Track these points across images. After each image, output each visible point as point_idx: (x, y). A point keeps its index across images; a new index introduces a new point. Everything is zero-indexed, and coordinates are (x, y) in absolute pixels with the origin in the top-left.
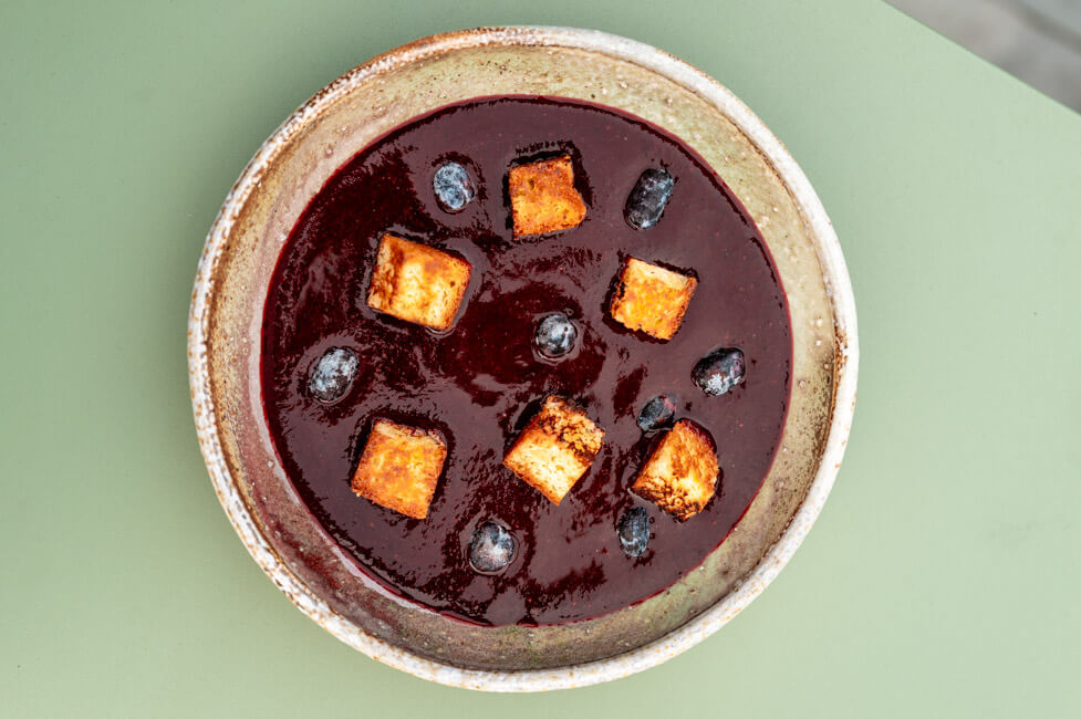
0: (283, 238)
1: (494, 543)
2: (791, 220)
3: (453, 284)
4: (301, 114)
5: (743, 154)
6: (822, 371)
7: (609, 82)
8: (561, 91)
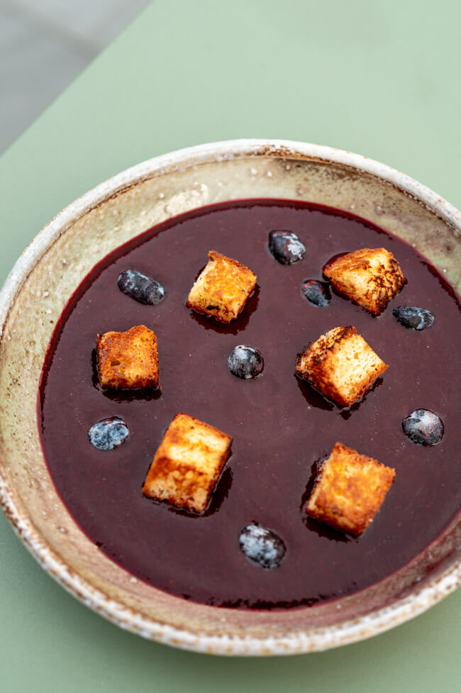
0: (134, 580)
1: (419, 421)
2: (172, 183)
3: (192, 428)
4: (23, 532)
5: (115, 212)
6: (292, 173)
7: (42, 305)
8: (43, 345)
